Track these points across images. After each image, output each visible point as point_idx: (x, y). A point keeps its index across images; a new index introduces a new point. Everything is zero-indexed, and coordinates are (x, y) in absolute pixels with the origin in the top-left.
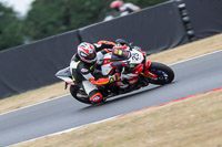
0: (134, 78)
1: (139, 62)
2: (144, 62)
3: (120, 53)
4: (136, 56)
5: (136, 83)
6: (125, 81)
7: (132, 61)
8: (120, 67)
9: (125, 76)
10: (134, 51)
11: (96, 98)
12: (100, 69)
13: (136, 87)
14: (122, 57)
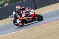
0: (31, 18)
1: (33, 13)
2: (34, 13)
3: (28, 11)
4: (32, 12)
5: (32, 20)
6: (29, 19)
8: (27, 15)
9: (29, 18)
10: (32, 10)
12: (22, 15)
13: (32, 21)
14: (28, 12)
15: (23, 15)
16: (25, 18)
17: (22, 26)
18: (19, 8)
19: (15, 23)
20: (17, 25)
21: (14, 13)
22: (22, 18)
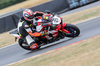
1: (58, 23)
2: (61, 23)
3: (47, 18)
4: (56, 20)
5: (57, 36)
6: (50, 35)
7: (54, 23)
8: (47, 27)
9: (50, 32)
10: (56, 17)
11: (34, 47)
12: (36, 28)
13: (57, 38)
14: (48, 21)
15: (39, 28)
16: (42, 33)
17: (38, 49)
18: (29, 13)
19: (23, 45)
20: (28, 48)
21: (20, 24)
22: (37, 34)
